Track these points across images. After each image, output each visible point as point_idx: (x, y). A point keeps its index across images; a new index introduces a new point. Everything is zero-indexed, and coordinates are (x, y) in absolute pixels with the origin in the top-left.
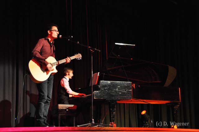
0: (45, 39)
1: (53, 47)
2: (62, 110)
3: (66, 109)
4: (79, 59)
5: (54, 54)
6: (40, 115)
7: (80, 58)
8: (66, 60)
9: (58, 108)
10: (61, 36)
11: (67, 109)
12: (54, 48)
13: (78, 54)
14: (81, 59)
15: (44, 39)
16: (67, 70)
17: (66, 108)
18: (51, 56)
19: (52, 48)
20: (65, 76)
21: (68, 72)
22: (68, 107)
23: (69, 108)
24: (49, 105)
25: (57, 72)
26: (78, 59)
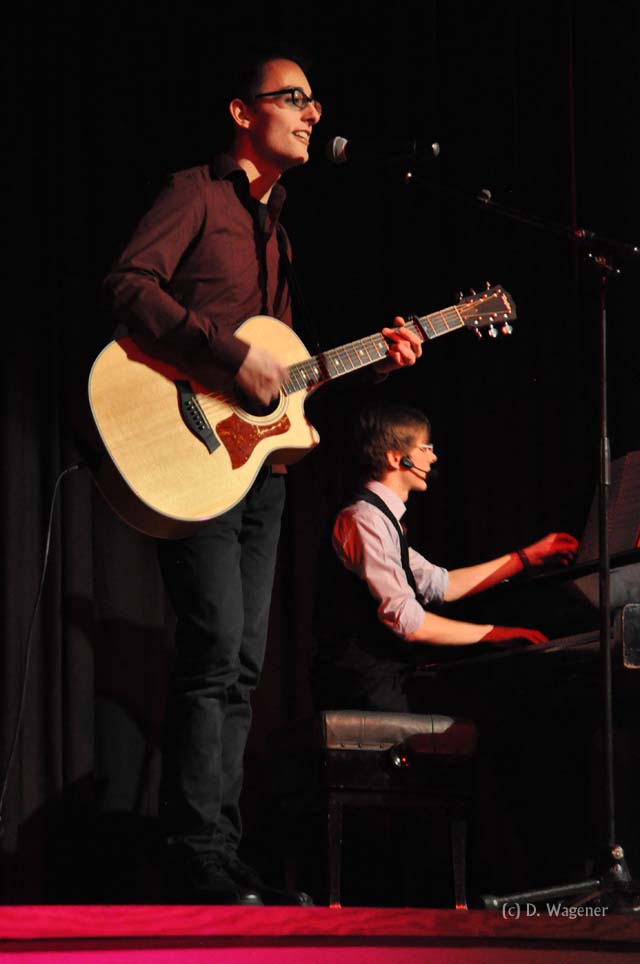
0: (214, 177)
1: (280, 237)
2: (356, 762)
3: (387, 756)
4: (493, 333)
5: (285, 295)
6: (194, 804)
7: (499, 326)
8: (391, 341)
9: (323, 741)
10: (340, 143)
11: (399, 750)
12: (282, 250)
13: (481, 290)
14: (508, 329)
15: (206, 169)
16: (382, 432)
17: (387, 746)
18: (264, 312)
19: (272, 246)
20: (380, 478)
21: (395, 447)
22: (401, 740)
23: (411, 745)
24: (242, 714)
25: (315, 448)
26: (485, 329)
